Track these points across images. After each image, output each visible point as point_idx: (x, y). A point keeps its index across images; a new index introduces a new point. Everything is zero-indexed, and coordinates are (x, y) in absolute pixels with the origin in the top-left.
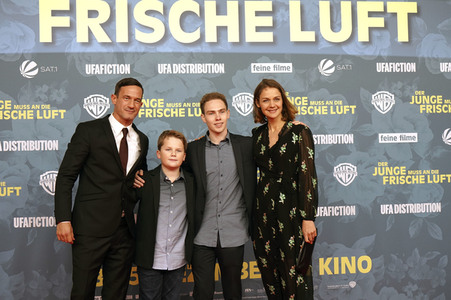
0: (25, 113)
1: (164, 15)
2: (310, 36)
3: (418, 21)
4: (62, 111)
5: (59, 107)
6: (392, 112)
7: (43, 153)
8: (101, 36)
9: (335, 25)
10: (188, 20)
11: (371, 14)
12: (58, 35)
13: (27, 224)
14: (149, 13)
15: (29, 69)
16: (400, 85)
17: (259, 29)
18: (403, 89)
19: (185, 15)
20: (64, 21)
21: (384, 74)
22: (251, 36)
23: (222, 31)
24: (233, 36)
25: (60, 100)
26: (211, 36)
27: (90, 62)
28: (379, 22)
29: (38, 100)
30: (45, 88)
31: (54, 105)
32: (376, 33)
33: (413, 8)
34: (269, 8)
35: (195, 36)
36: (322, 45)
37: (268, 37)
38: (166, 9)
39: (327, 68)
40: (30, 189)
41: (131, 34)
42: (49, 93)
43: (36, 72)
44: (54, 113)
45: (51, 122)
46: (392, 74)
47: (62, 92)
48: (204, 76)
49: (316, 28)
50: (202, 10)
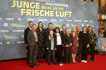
0: (19, 26)
1: (39, 12)
2: (59, 16)
3: (72, 14)
4: (25, 26)
5: (24, 25)
6: (69, 27)
7: (22, 32)
8: (30, 15)
9: (62, 15)
10: (42, 13)
11: (66, 13)
12: (24, 14)
13: (19, 43)
14: (37, 12)
15: (20, 19)
16: (70, 23)
17: (52, 15)
18: (70, 24)
19: (42, 12)
20: (25, 12)
21: (68, 21)
22: (51, 16)
23: (47, 15)
24: (49, 16)
25: (24, 24)
26: (46, 15)
27: (29, 19)
28: (67, 14)
29: (21, 24)
30: (22, 22)
31: (23, 25)
32: (67, 16)
33: (71, 12)
34: (53, 12)
35: (43, 15)
36: (60, 17)
37: (53, 16)
38: (39, 11)
39: (61, 20)
40: (20, 37)
41: (34, 15)
42: (22, 23)
43: (20, 20)
44: (23, 26)
45: (23, 27)
46: (69, 21)
47: (25, 23)
48: (45, 21)
49: (59, 15)
50: (44, 11)
